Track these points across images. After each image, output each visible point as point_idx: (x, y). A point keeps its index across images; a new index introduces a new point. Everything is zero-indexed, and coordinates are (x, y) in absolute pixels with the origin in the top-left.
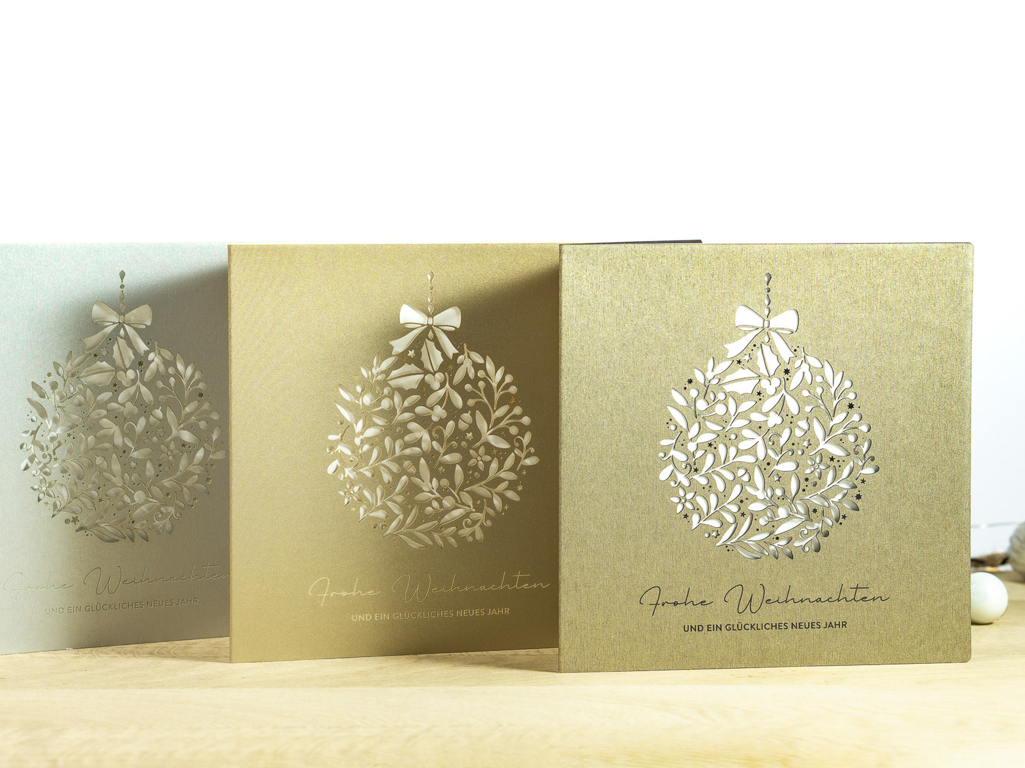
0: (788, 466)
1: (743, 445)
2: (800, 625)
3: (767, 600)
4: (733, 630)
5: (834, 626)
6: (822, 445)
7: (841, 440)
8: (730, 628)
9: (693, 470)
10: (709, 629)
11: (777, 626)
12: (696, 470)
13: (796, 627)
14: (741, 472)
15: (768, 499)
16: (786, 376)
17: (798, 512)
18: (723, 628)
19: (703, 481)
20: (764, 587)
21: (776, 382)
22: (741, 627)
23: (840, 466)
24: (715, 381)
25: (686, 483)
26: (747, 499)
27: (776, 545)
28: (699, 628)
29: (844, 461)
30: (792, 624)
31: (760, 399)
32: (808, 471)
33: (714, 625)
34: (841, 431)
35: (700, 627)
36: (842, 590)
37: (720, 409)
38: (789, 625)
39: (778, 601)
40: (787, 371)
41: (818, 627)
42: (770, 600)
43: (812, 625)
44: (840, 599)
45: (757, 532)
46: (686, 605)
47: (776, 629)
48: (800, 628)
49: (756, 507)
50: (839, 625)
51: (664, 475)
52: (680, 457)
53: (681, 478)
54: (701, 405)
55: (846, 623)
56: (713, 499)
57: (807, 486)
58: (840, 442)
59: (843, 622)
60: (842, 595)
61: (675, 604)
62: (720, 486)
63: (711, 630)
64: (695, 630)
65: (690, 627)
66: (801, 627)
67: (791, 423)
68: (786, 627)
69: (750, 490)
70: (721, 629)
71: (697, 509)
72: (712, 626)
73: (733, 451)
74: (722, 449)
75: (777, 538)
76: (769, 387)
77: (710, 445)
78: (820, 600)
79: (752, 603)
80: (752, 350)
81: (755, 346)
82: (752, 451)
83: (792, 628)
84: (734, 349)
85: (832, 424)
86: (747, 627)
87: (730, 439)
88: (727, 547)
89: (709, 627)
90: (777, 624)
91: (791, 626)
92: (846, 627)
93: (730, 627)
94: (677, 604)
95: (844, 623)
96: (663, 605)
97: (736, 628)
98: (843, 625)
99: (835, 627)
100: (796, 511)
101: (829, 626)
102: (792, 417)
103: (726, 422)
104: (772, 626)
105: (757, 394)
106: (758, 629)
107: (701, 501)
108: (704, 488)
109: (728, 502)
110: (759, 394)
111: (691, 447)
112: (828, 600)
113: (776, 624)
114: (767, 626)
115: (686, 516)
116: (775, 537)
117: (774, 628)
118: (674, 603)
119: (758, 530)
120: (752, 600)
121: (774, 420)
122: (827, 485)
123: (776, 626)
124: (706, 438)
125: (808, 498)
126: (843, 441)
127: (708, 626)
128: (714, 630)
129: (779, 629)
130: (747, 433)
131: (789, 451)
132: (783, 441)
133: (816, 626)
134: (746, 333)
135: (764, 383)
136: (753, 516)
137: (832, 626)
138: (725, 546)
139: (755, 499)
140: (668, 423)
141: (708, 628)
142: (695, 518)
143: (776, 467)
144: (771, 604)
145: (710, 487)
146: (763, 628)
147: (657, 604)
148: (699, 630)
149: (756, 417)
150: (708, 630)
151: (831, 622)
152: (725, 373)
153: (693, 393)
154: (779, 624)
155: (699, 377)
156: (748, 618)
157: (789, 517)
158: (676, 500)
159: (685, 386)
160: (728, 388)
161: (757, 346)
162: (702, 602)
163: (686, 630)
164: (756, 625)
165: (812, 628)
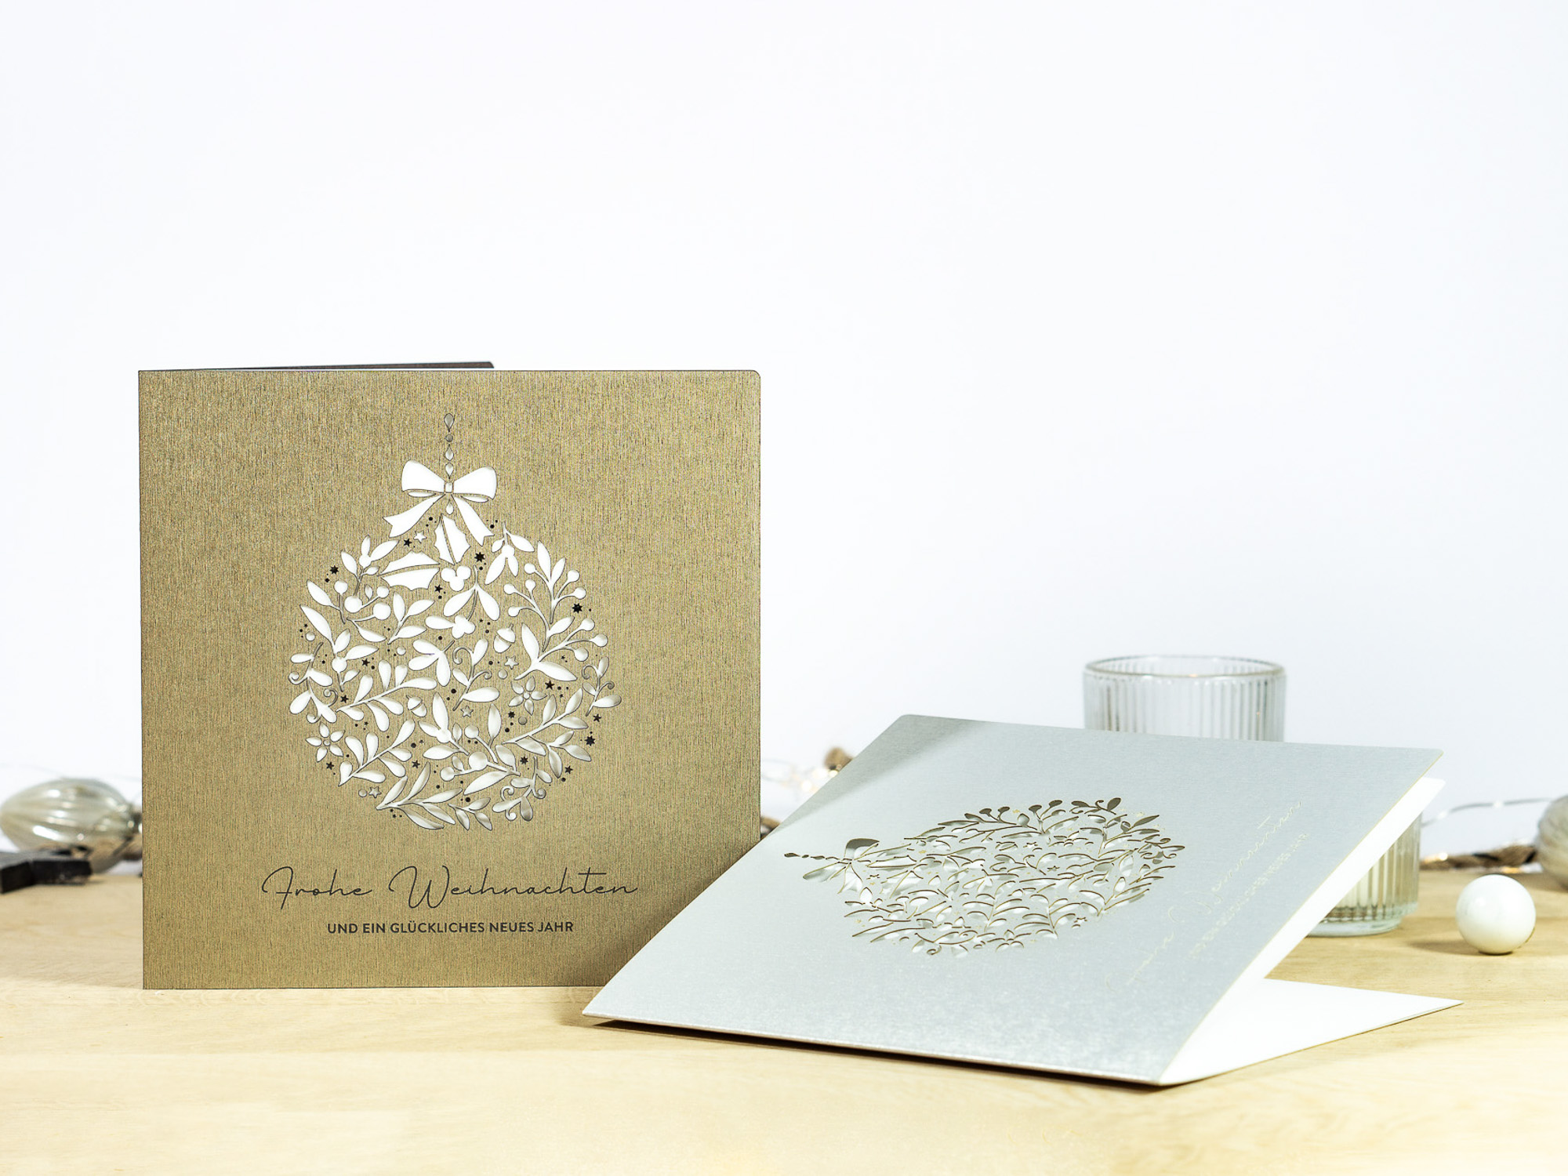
0: (484, 695)
1: (417, 664)
2: (502, 927)
3: (453, 890)
4: (402, 931)
5: (554, 929)
6: (536, 665)
7: (563, 658)
8: (398, 929)
9: (340, 699)
10: (367, 930)
11: (469, 927)
12: (344, 699)
13: (497, 930)
14: (413, 703)
15: (453, 742)
16: (481, 564)
17: (499, 762)
18: (387, 928)
19: (356, 715)
20: (448, 870)
21: (464, 572)
22: (415, 928)
23: (561, 696)
24: (372, 571)
25: (330, 716)
26: (421, 741)
27: (467, 809)
28: (350, 929)
29: (567, 688)
30: (491, 924)
31: (440, 597)
32: (513, 703)
33: (373, 924)
34: (563, 645)
35: (352, 926)
36: (566, 876)
37: (381, 612)
38: (487, 927)
39: (469, 890)
40: (480, 557)
41: (530, 929)
42: (457, 889)
43: (521, 927)
44: (563, 889)
45: (437, 790)
46: (331, 894)
47: (467, 931)
48: (502, 931)
49: (436, 753)
50: (562, 926)
51: (298, 705)
52: (323, 679)
53: (324, 710)
54: (353, 605)
55: (572, 925)
56: (372, 742)
57: (512, 724)
58: (563, 659)
59: (567, 923)
60: (565, 883)
61: (316, 892)
62: (382, 722)
63: (368, 932)
64: (345, 931)
65: (337, 927)
66: (504, 929)
67: (487, 632)
68: (481, 929)
69: (428, 729)
70: (383, 930)
71: (348, 755)
72: (370, 926)
73: (401, 673)
74: (384, 669)
75: (468, 800)
76: (455, 579)
77: (366, 663)
78: (533, 891)
79: (430, 894)
80: (427, 525)
81: (431, 519)
82: (430, 672)
83: (491, 931)
84: (401, 523)
85: (549, 633)
86: (423, 928)
87: (395, 655)
88: (392, 811)
89: (367, 926)
90: (469, 925)
91: (489, 928)
92: (571, 930)
93: (397, 927)
94: (317, 893)
95: (569, 925)
96: (297, 894)
97: (406, 928)
98: (567, 927)
99: (556, 930)
100: (495, 760)
101: (547, 928)
102: (489, 624)
103: (389, 629)
104: (461, 927)
105: (435, 589)
106: (439, 931)
107: (353, 744)
108: (356, 725)
109: (393, 746)
110: (438, 589)
111: (339, 665)
112: (545, 890)
113: (467, 924)
114: (454, 927)
115: (330, 766)
116: (464, 798)
117: (463, 930)
118: (314, 891)
119: (438, 787)
120: (431, 889)
121: (462, 627)
122: (544, 723)
123: (466, 927)
124: (360, 652)
125: (513, 741)
126: (565, 659)
127: (364, 925)
128: (373, 932)
129: (471, 931)
130: (421, 646)
131: (487, 672)
132: (476, 657)
133: (527, 928)
134: (417, 501)
135: (447, 574)
136: (434, 767)
137: (551, 928)
138: (389, 809)
139: (434, 742)
140: (301, 631)
141: (365, 928)
142: (345, 770)
143: (465, 696)
144: (459, 895)
145: (366, 723)
146: (448, 930)
147: (288, 892)
148: (350, 931)
149: (434, 622)
150: (365, 932)
151: (549, 924)
152: (388, 559)
153: (341, 587)
154: (471, 924)
155: (349, 562)
156: (422, 915)
157: (487, 769)
158: (315, 742)
159: (328, 577)
160: (392, 580)
161: (434, 520)
162: (355, 890)
163: (332, 930)
164: (436, 925)
165: (521, 931)
